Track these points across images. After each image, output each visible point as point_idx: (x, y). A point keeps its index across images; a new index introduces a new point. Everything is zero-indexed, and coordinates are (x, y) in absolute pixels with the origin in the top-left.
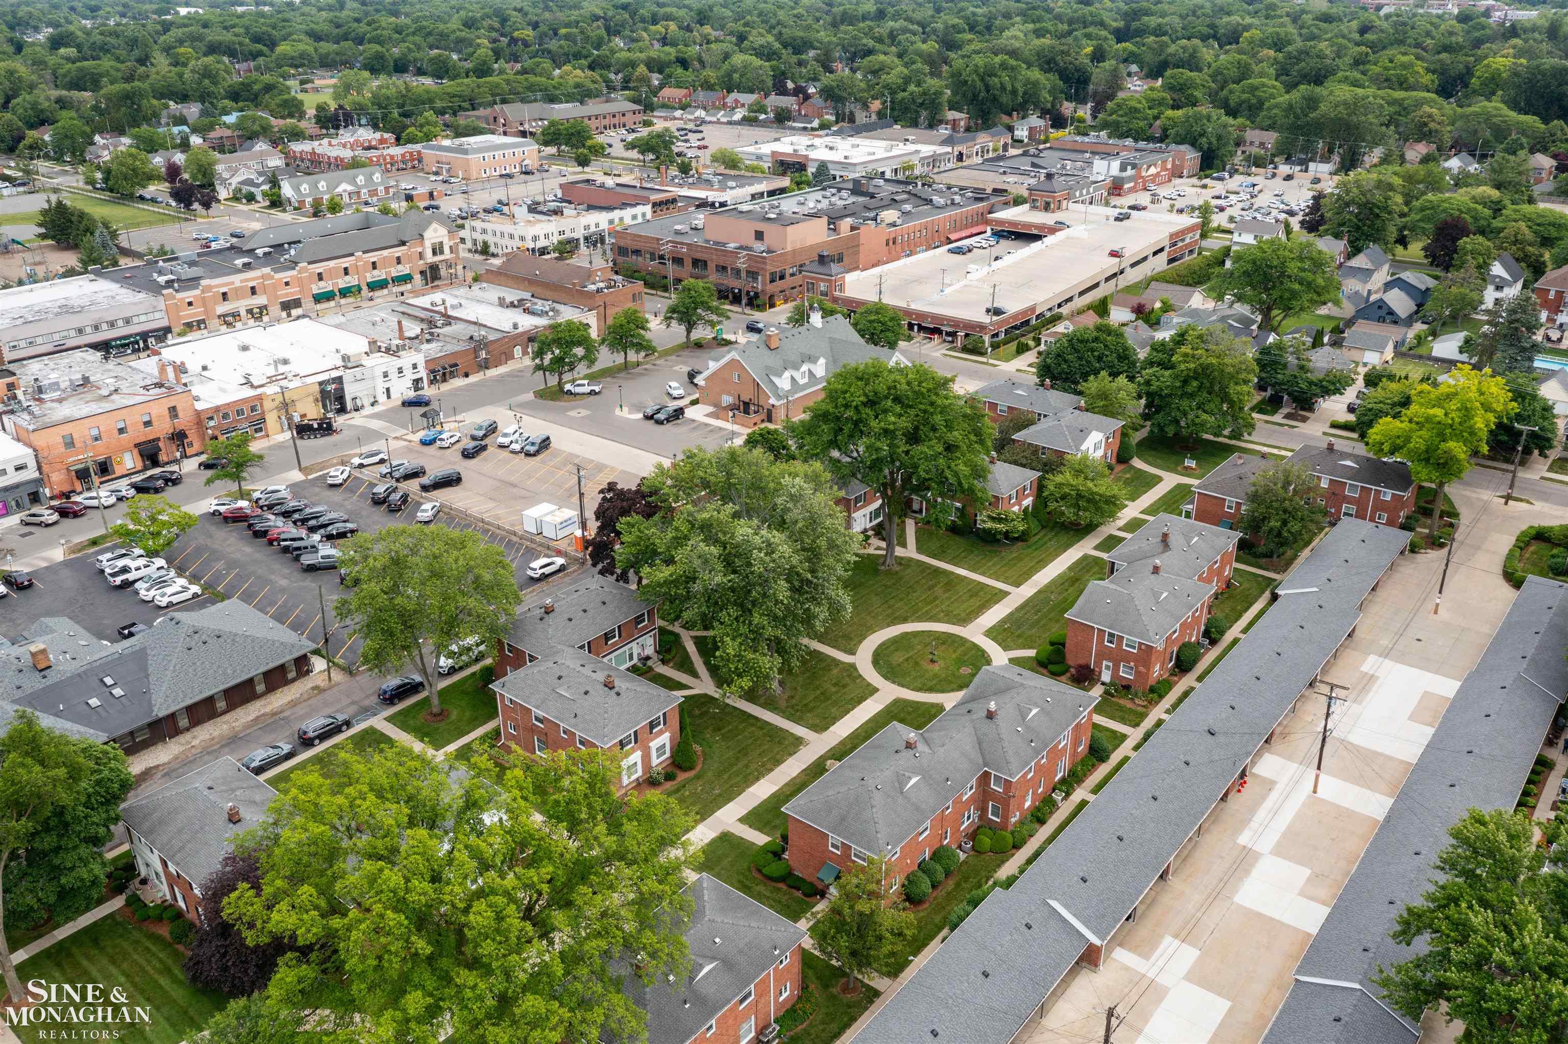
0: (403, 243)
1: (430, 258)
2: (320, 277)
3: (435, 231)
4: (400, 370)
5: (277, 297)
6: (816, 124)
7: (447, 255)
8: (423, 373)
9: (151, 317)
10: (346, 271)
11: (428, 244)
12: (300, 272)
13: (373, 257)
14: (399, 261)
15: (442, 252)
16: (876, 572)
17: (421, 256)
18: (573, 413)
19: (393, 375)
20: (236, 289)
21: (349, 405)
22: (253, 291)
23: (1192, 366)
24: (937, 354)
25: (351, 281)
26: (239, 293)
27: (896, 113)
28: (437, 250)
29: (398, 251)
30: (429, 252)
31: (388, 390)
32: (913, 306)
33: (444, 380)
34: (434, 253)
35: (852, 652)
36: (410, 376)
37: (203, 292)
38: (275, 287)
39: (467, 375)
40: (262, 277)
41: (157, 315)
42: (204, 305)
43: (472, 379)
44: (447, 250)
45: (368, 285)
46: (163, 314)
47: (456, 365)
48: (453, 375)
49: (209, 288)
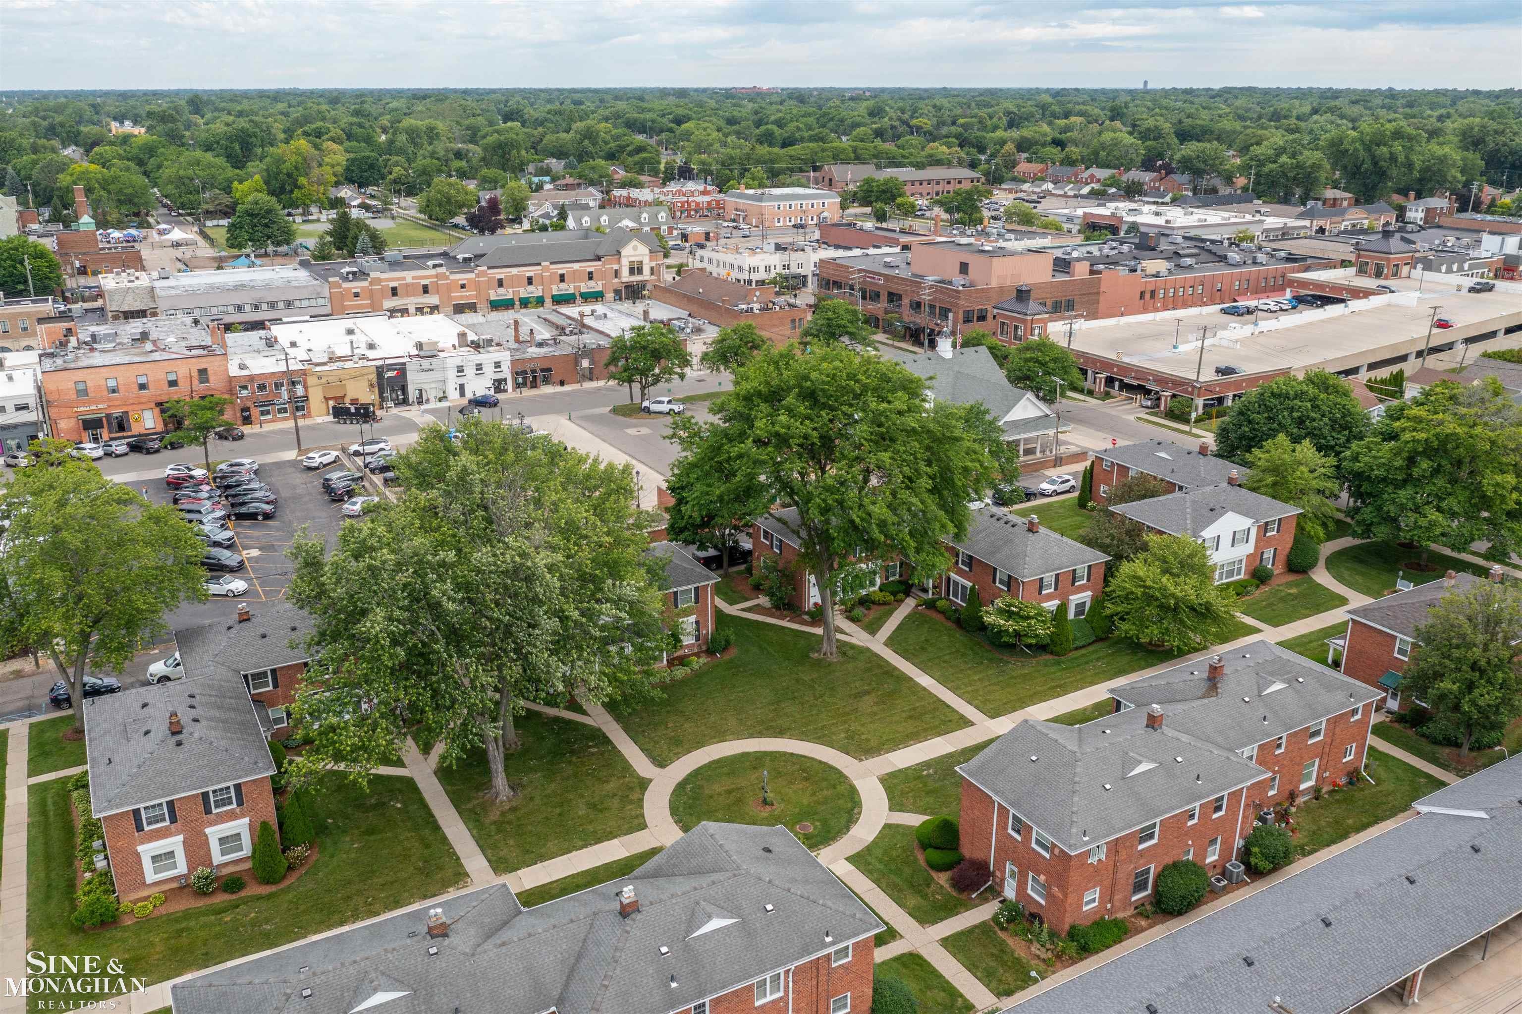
0: (599, 258)
1: (626, 276)
2: (500, 283)
3: (635, 248)
4: (479, 367)
5: (450, 298)
6: (1167, 199)
7: (646, 275)
8: (506, 372)
9: (313, 303)
10: (530, 281)
11: (625, 262)
12: (478, 276)
13: (561, 269)
14: (591, 276)
15: (640, 271)
16: (803, 658)
17: (617, 274)
18: (631, 431)
19: (470, 371)
20: (407, 285)
21: (412, 395)
22: (426, 290)
23: (1423, 436)
24: (1132, 418)
25: (535, 291)
26: (409, 290)
27: (1261, 188)
28: (637, 269)
29: (591, 266)
30: (625, 272)
31: (462, 387)
32: (1126, 360)
33: (534, 385)
34: (632, 271)
35: (661, 763)
36: (490, 373)
37: (371, 284)
38: (449, 288)
39: (562, 383)
40: (437, 276)
41: (321, 302)
42: (371, 297)
43: (567, 388)
44: (646, 270)
45: (553, 296)
46: (327, 301)
47: (550, 370)
48: (547, 381)
49: (378, 281)
